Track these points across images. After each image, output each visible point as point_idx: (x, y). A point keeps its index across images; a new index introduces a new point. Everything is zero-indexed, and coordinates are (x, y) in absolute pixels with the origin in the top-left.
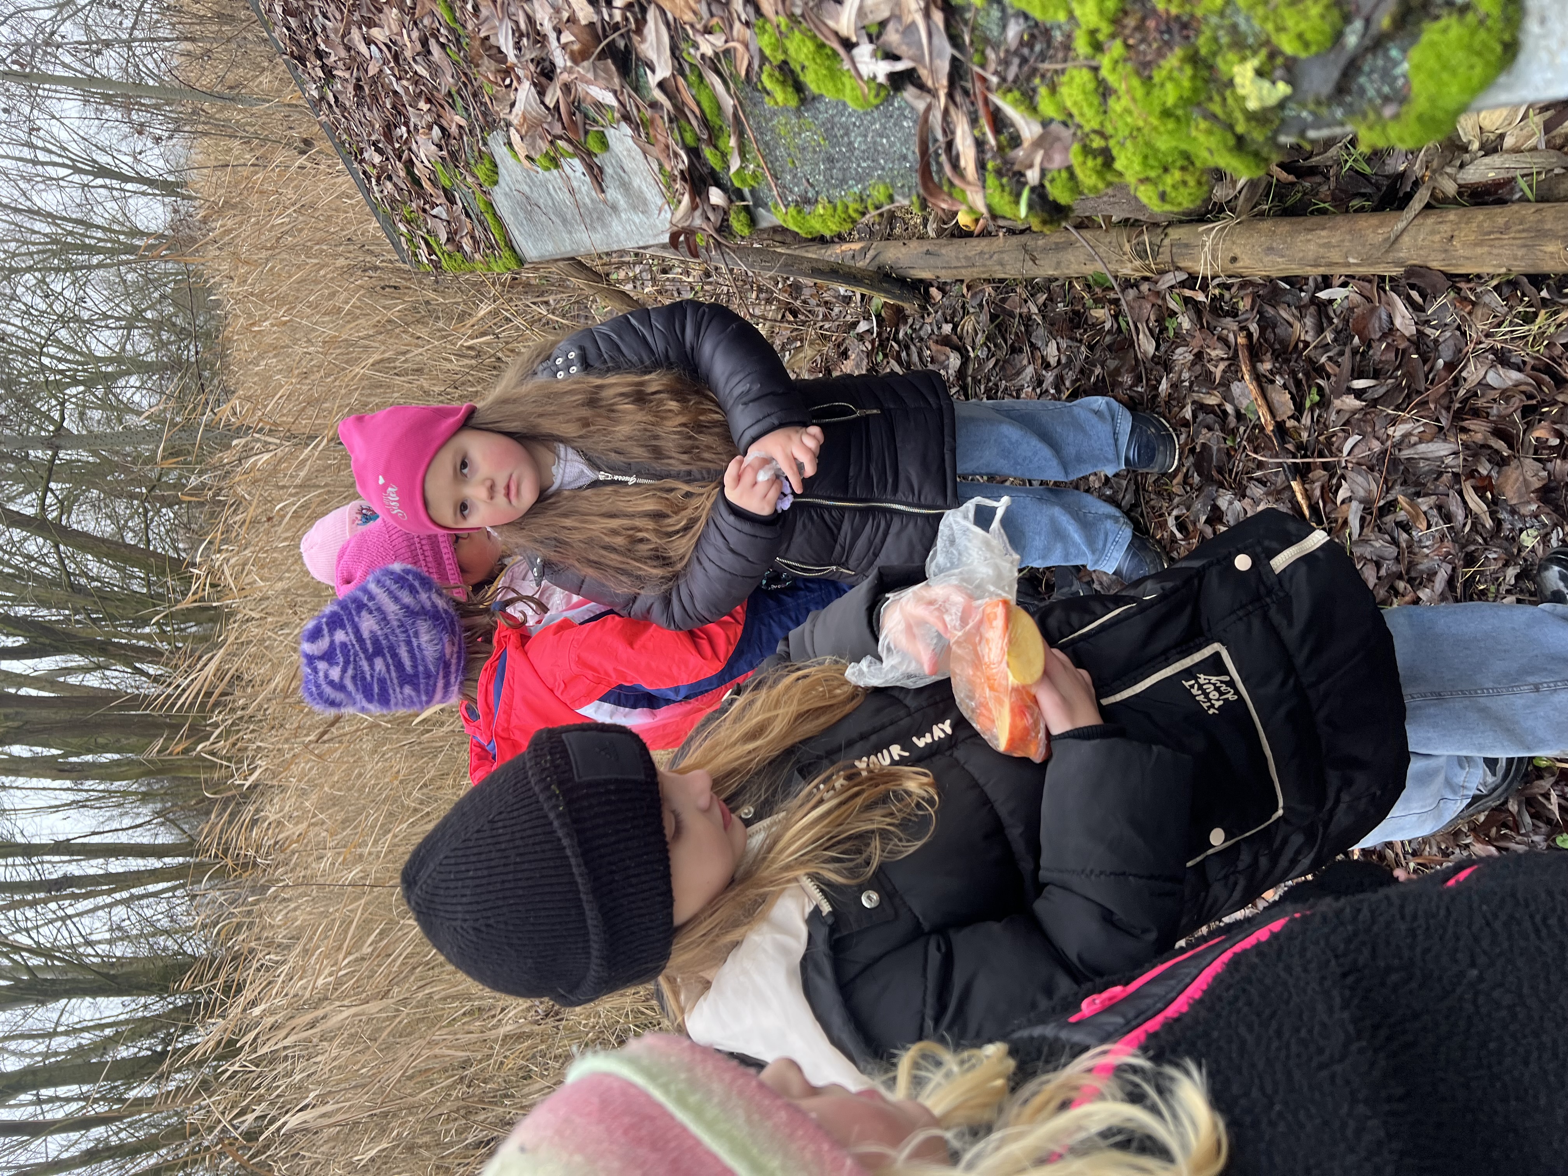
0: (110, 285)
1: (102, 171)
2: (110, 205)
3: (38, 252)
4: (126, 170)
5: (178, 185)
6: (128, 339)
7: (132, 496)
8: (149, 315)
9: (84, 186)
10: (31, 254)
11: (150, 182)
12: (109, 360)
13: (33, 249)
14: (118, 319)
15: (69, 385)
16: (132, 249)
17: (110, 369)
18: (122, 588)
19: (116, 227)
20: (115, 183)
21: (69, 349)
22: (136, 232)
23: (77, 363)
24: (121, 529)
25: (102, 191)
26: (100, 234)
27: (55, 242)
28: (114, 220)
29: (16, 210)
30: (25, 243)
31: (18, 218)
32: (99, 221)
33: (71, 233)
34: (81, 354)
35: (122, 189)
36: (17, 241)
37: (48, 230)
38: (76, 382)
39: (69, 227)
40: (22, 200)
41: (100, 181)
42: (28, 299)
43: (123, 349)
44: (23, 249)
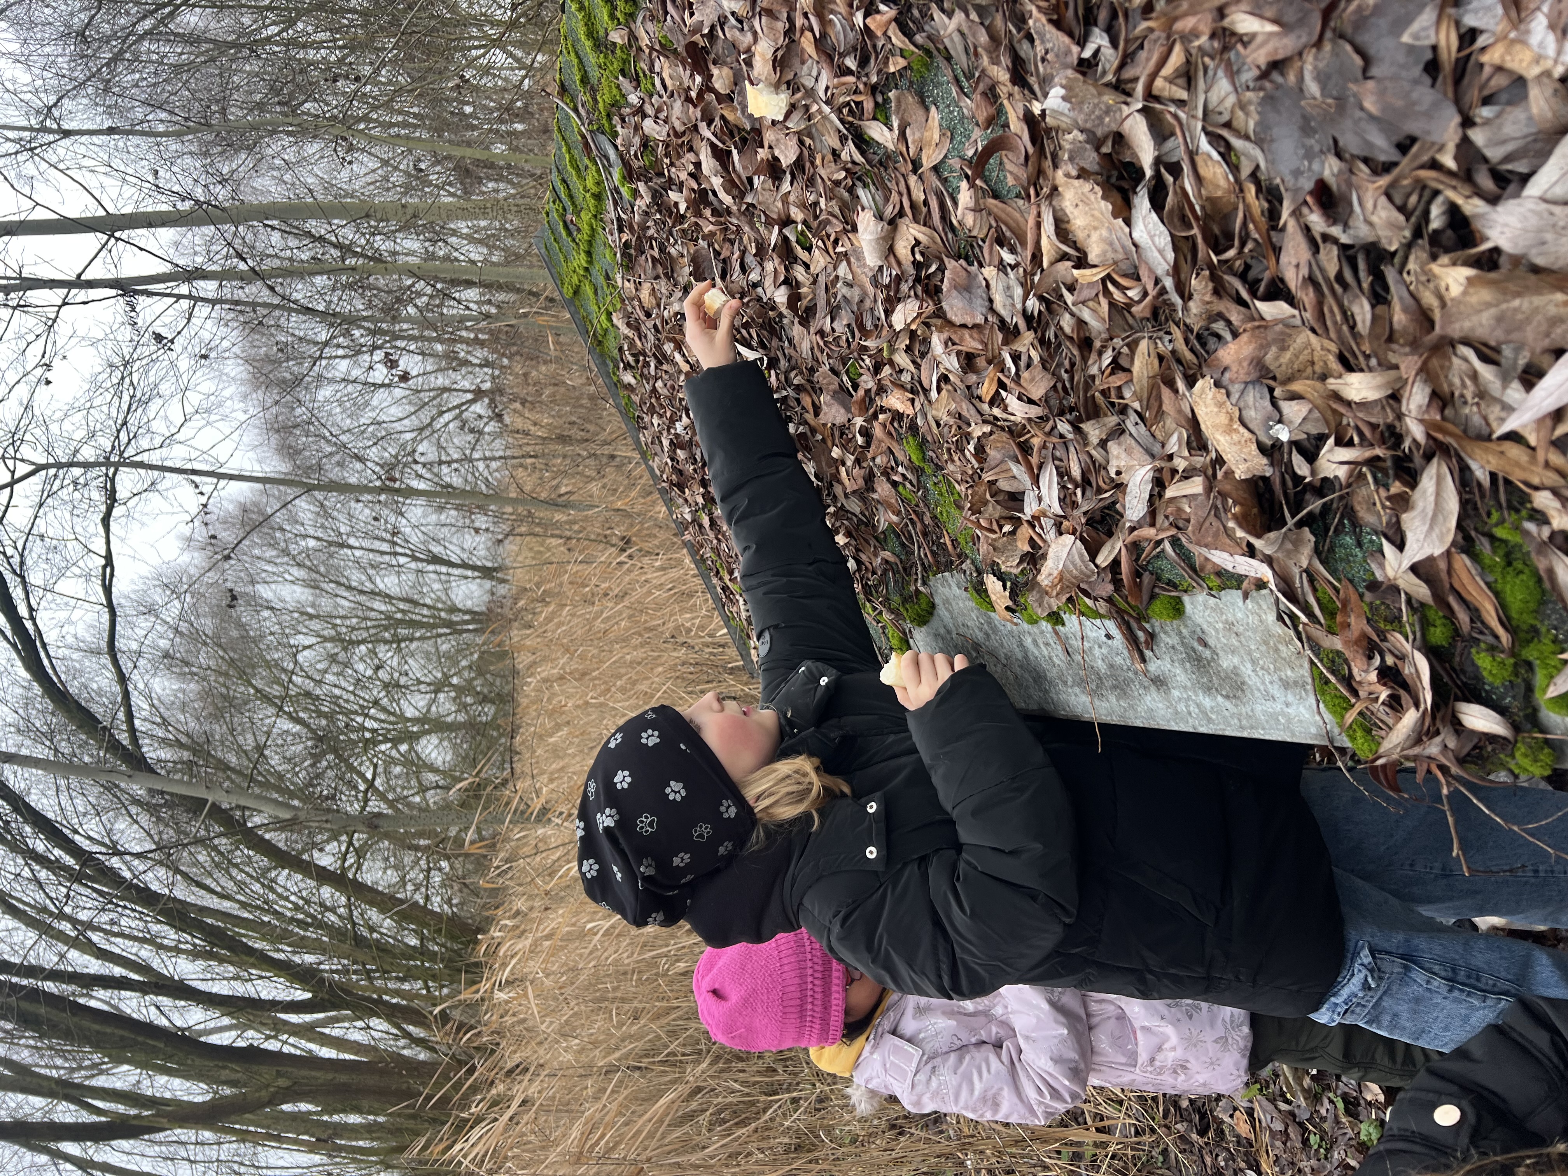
0: (427, 656)
1: (435, 560)
2: (436, 586)
3: (374, 627)
4: (454, 559)
5: (495, 569)
6: (434, 701)
7: (417, 848)
9: (419, 571)
10: (367, 628)
11: (474, 568)
12: (415, 721)
13: (369, 624)
14: (429, 684)
15: (381, 742)
16: (449, 624)
17: (415, 729)
19: (440, 606)
20: (444, 569)
21: (384, 710)
22: (454, 609)
23: (391, 723)
25: (433, 576)
26: (425, 612)
27: (389, 618)
28: (439, 599)
29: (362, 592)
30: (365, 619)
31: (362, 598)
32: (428, 601)
33: (403, 611)
34: (393, 714)
35: (448, 574)
36: (357, 617)
37: (383, 608)
38: (386, 740)
39: (402, 606)
40: (368, 584)
41: (431, 568)
43: (428, 711)
44: (363, 625)
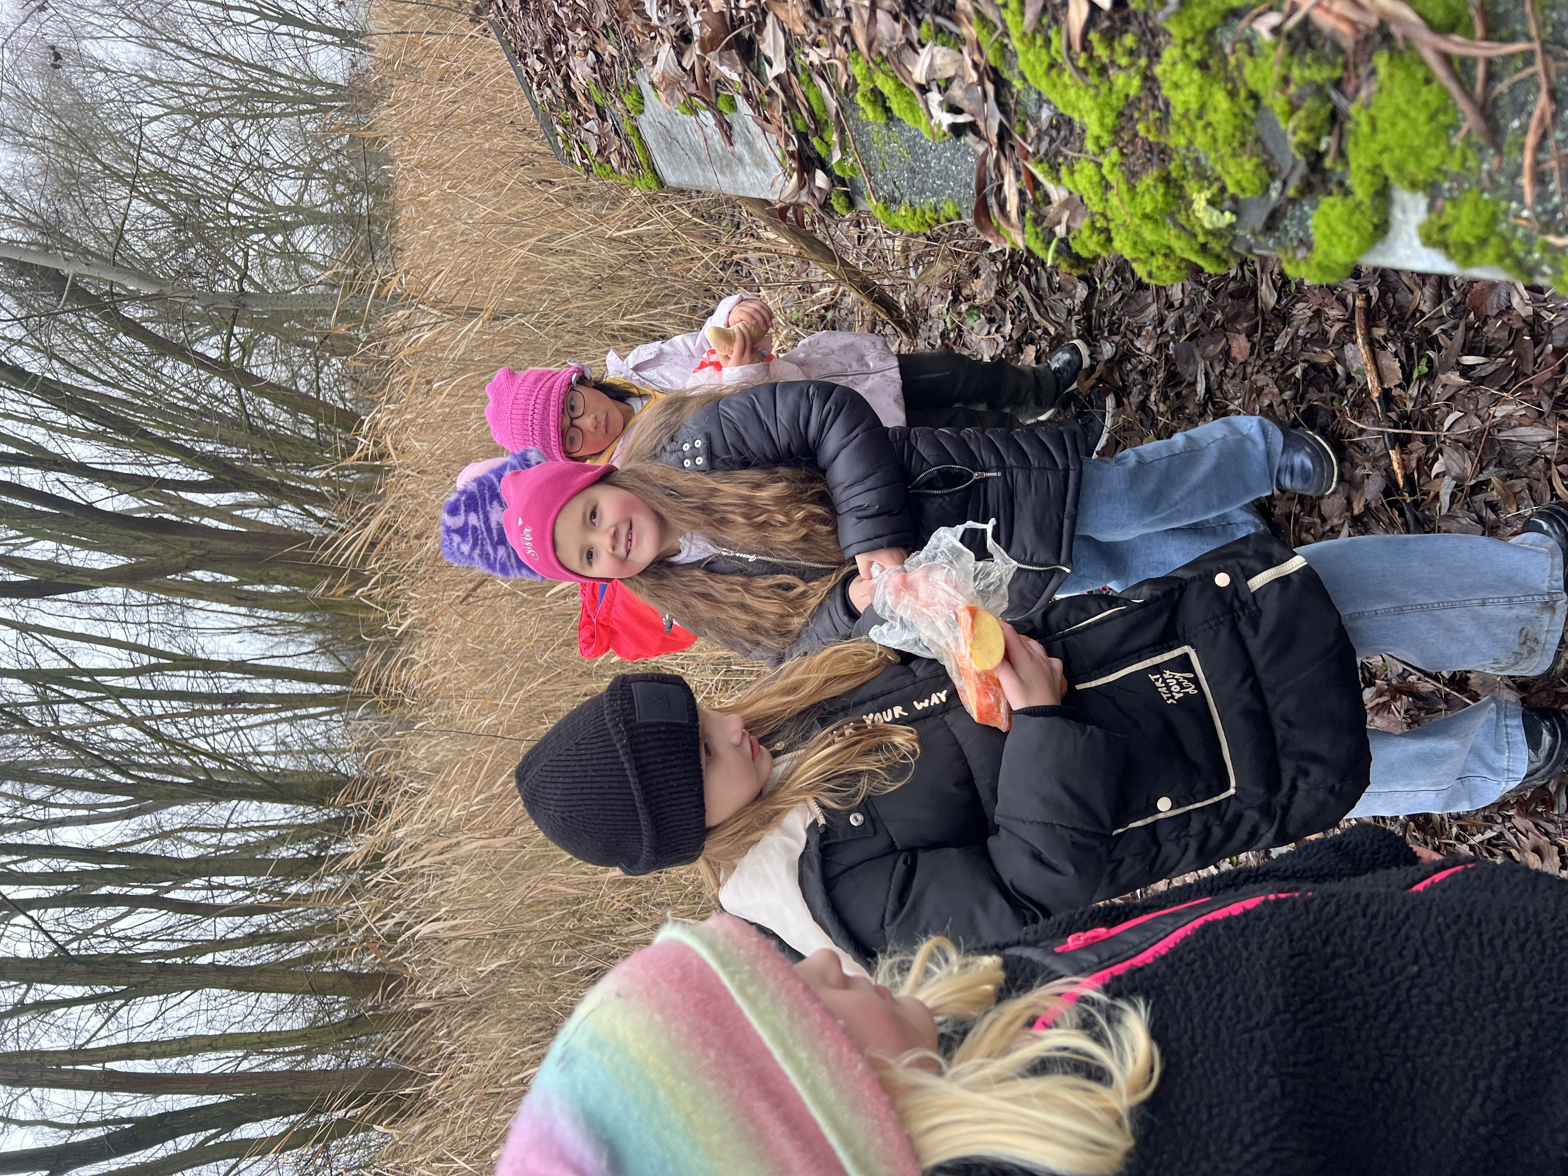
0: (290, 134)
1: (287, 19)
2: (293, 52)
3: (227, 98)
4: (309, 18)
5: (357, 34)
6: (306, 189)
7: (305, 345)
8: (325, 167)
9: (270, 32)
10: (220, 99)
11: (332, 31)
12: (288, 210)
13: (221, 94)
14: (297, 169)
15: (252, 232)
16: (311, 99)
17: (288, 219)
18: (293, 432)
19: (298, 76)
20: (298, 31)
21: (251, 195)
22: (315, 82)
23: (260, 210)
24: (295, 375)
25: (286, 38)
26: (283, 83)
27: (242, 88)
28: (296, 69)
29: (207, 55)
30: (214, 88)
31: (209, 63)
32: (283, 70)
33: (257, 81)
34: (262, 201)
35: (304, 38)
36: (206, 85)
37: (234, 76)
38: (258, 230)
39: (256, 74)
40: (212, 45)
41: (283, 29)
42: (217, 145)
43: (301, 198)
44: (212, 95)
